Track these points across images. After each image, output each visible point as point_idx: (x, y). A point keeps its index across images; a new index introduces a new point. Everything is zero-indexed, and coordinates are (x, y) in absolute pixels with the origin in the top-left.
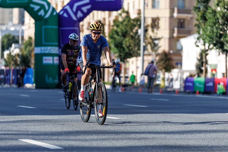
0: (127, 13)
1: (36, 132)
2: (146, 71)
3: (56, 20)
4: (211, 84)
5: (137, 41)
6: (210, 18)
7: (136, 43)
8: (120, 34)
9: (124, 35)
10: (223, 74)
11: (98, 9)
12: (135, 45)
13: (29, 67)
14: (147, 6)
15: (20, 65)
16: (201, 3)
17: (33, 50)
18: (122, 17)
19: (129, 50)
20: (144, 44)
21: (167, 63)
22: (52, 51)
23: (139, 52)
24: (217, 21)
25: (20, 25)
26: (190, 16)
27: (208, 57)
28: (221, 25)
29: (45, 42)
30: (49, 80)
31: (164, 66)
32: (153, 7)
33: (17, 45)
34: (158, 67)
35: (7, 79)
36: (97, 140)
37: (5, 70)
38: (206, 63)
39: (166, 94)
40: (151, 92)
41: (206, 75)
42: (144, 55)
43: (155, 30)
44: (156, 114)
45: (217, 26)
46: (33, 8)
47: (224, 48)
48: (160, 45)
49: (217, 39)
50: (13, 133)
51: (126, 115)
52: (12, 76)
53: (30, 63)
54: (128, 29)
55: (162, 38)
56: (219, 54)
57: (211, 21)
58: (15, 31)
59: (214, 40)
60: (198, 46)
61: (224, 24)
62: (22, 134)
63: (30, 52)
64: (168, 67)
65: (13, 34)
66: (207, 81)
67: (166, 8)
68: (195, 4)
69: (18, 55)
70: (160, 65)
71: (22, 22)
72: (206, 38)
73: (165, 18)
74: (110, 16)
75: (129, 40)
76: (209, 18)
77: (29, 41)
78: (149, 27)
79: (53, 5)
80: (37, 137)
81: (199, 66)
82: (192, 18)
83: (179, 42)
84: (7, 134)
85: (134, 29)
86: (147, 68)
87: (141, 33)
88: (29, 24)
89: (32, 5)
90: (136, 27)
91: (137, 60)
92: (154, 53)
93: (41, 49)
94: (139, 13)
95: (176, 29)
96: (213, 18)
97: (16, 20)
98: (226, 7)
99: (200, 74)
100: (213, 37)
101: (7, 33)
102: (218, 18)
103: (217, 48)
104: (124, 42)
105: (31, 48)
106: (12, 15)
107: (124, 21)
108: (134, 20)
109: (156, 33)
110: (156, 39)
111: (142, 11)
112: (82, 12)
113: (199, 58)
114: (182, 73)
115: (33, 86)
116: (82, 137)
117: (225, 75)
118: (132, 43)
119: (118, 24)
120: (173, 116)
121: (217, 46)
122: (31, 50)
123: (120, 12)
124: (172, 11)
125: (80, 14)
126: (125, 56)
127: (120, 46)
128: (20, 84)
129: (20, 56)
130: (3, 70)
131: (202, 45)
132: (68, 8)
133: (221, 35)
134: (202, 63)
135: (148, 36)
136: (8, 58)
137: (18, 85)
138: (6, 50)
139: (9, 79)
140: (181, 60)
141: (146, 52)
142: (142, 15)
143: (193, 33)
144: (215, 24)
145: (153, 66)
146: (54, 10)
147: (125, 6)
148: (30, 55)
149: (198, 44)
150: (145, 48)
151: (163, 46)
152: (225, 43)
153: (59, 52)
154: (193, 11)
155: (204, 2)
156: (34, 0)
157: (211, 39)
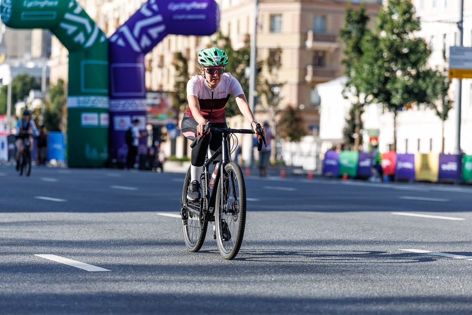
0: (228, 39)
3: (104, 51)
6: (368, 50)
10: (390, 145)
11: (177, 32)
13: (58, 130)
14: (262, 27)
16: (352, 24)
17: (65, 101)
20: (255, 94)
21: (294, 126)
22: (97, 104)
24: (380, 54)
25: (44, 59)
26: (333, 46)
27: (364, 117)
28: (387, 61)
29: (86, 87)
30: (92, 154)
31: (289, 130)
32: (272, 29)
33: (38, 93)
34: (277, 133)
38: (361, 126)
39: (291, 180)
40: (265, 175)
41: (361, 146)
43: (274, 70)
45: (380, 62)
46: (65, 30)
47: (391, 102)
48: (282, 95)
49: (380, 86)
53: (61, 124)
55: (286, 83)
56: (383, 113)
57: (368, 55)
58: (36, 69)
59: (374, 88)
60: (346, 98)
61: (391, 61)
63: (60, 105)
64: (296, 134)
65: (31, 74)
66: (362, 156)
67: (293, 33)
68: (343, 25)
69: (40, 110)
70: (282, 130)
71: (47, 53)
72: (361, 84)
73: (292, 48)
74: (197, 44)
76: (366, 50)
77: (60, 86)
78: (263, 64)
79: (101, 25)
80: (66, 250)
81: (348, 133)
82: (337, 50)
83: (314, 90)
85: (237, 67)
87: (249, 75)
88: (60, 57)
89: (63, 25)
90: (241, 64)
91: (243, 121)
92: (271, 109)
93: (78, 100)
94: (247, 41)
95: (310, 69)
96: (372, 51)
97: (37, 50)
98: (395, 31)
100: (371, 81)
101: (22, 73)
102: (381, 51)
103: (380, 102)
105: (62, 99)
106: (31, 42)
108: (238, 52)
109: (276, 75)
110: (275, 85)
111: (252, 38)
112: (149, 37)
113: (349, 117)
114: (319, 144)
116: (143, 250)
121: (380, 98)
122: (61, 102)
123: (214, 37)
124: (304, 37)
125: (145, 41)
129: (43, 113)
131: (353, 95)
132: (125, 30)
133: (387, 79)
134: (354, 127)
135: (262, 80)
138: (19, 100)
140: (318, 122)
141: (258, 108)
142: (252, 44)
143: (339, 76)
144: (376, 59)
146: (101, 33)
147: (224, 28)
148: (61, 110)
149: (347, 94)
150: (257, 101)
151: (288, 97)
152: (394, 93)
153: (110, 105)
154: (339, 38)
155: (358, 22)
156: (68, 16)
157: (369, 87)
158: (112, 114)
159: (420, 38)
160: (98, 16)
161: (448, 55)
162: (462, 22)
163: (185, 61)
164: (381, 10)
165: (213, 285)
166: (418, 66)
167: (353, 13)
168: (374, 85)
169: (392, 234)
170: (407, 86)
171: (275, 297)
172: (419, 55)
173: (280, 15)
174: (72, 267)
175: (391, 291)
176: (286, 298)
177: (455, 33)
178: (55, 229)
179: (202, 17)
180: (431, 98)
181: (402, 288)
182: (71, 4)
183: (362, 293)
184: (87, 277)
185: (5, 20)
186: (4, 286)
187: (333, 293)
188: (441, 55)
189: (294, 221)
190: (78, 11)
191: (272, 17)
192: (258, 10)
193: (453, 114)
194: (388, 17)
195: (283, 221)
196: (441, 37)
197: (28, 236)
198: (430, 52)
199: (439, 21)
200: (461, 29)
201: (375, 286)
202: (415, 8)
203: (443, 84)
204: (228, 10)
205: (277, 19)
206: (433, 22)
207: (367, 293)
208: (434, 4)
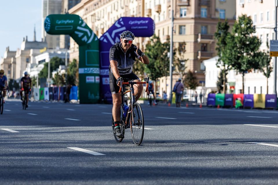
0: (158, 38)
1: (81, 141)
2: (174, 88)
3: (97, 45)
4: (230, 99)
5: (166, 63)
7: (166, 64)
8: (152, 57)
9: (156, 57)
10: (241, 90)
12: (165, 66)
13: (74, 85)
14: (175, 32)
15: (66, 84)
16: (221, 30)
17: (78, 70)
18: (154, 42)
19: (160, 70)
20: (173, 65)
21: (192, 81)
22: (94, 71)
23: (168, 72)
24: (235, 45)
25: (66, 50)
26: (212, 41)
27: (227, 76)
28: (239, 48)
29: (88, 63)
30: (91, 96)
31: (190, 83)
32: (180, 33)
33: (63, 67)
34: (184, 85)
35: (56, 95)
37: (53, 88)
38: (226, 81)
39: (191, 108)
40: (179, 106)
41: (226, 91)
42: (172, 75)
43: (182, 54)
44: (183, 125)
45: (235, 49)
46: (77, 35)
47: (241, 68)
48: (186, 66)
49: (235, 60)
50: (62, 142)
51: (158, 126)
52: (60, 93)
53: (75, 82)
54: (159, 52)
55: (188, 59)
56: (237, 74)
57: (230, 45)
58: (62, 54)
59: (232, 62)
60: (219, 67)
61: (241, 48)
62: (70, 143)
63: (75, 72)
64: (193, 85)
65: (60, 57)
66: (227, 96)
67: (191, 34)
68: (216, 31)
69: (65, 75)
70: (186, 83)
71: (67, 46)
72: (226, 60)
73: (191, 42)
74: (143, 41)
75: (160, 62)
76: (228, 43)
77: (74, 63)
78: (176, 50)
79: (95, 32)
80: (83, 145)
81: (219, 84)
82: (213, 43)
83: (202, 63)
84: (57, 143)
85: (164, 52)
86: (175, 86)
87: (170, 56)
88: (74, 48)
89: (76, 32)
91: (166, 79)
92: (181, 73)
93: (84, 70)
94: (168, 39)
95: (200, 52)
96: (231, 43)
97: (62, 45)
98: (243, 33)
99: (221, 91)
100: (231, 58)
101: (55, 56)
102: (236, 43)
103: (235, 69)
104: (155, 64)
105: (75, 69)
106: (59, 41)
107: (155, 45)
108: (163, 45)
109: (183, 56)
110: (183, 61)
111: (171, 37)
113: (220, 77)
114: (205, 90)
115: (78, 102)
117: (242, 91)
118: (162, 64)
119: (150, 48)
120: (198, 127)
121: (235, 67)
122: (75, 71)
123: (151, 38)
124: (196, 37)
125: (117, 40)
126: (156, 75)
127: (151, 66)
128: (66, 99)
129: (66, 76)
130: (52, 88)
131: (222, 65)
132: (107, 34)
133: (239, 58)
134: (222, 81)
135: (176, 58)
136: (56, 77)
137: (64, 101)
138: (54, 71)
139: (57, 96)
140: (204, 79)
141: (174, 72)
142: (171, 41)
143: (215, 56)
144: (233, 48)
145: (180, 84)
146: (95, 36)
147: (156, 33)
148: (75, 75)
149: (219, 65)
150: (173, 69)
151: (189, 66)
152: (242, 64)
153: (100, 72)
154: (214, 37)
155: (224, 29)
156: (79, 28)
157: (230, 61)
158: (101, 77)
159: (255, 36)
160: (93, 27)
161: (269, 44)
162: (276, 28)
164: (236, 23)
165: (157, 162)
166: (255, 50)
167: (221, 24)
168: (233, 60)
169: (245, 135)
170: (249, 60)
171: (189, 167)
172: (255, 45)
173: (185, 26)
174: (86, 153)
175: (246, 163)
176: (194, 167)
177: (273, 33)
179: (146, 27)
180: (262, 66)
181: (251, 162)
182: (80, 22)
183: (232, 164)
185: (47, 30)
186: (53, 163)
187: (217, 165)
188: (266, 44)
189: (195, 129)
190: (83, 25)
191: (180, 27)
192: (174, 23)
193: (272, 74)
194: (239, 26)
195: (189, 129)
196: (266, 36)
198: (261, 43)
199: (264, 28)
200: (276, 31)
201: (238, 161)
202: (253, 22)
203: (267, 59)
204: (158, 24)
205: (183, 28)
206: (262, 28)
207: (234, 164)
208: (262, 19)
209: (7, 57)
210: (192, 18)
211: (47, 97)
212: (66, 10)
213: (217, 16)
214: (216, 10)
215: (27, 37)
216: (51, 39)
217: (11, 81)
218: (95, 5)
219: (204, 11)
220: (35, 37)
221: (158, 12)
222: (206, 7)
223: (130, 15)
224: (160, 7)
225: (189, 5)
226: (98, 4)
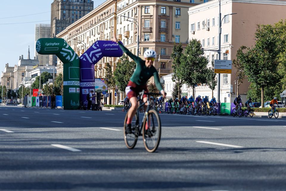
3: (78, 63)
6: (183, 62)
8: (122, 72)
9: (124, 73)
11: (107, 56)
13: (60, 94)
14: (140, 53)
16: (176, 52)
17: (63, 83)
22: (75, 84)
25: (54, 66)
26: (169, 60)
27: (181, 88)
28: (190, 66)
29: (71, 77)
30: (73, 104)
33: (51, 80)
36: (105, 144)
37: (43, 97)
38: (180, 92)
46: (62, 55)
47: (192, 82)
52: (48, 101)
53: (60, 92)
54: (127, 69)
56: (189, 87)
57: (183, 64)
58: (50, 70)
63: (61, 84)
65: (49, 72)
68: (172, 52)
69: (52, 86)
71: (55, 64)
74: (115, 60)
75: (128, 76)
77: (60, 77)
79: (76, 52)
81: (175, 94)
82: (170, 62)
83: (162, 78)
85: (131, 69)
88: (60, 65)
89: (61, 53)
93: (68, 82)
95: (159, 69)
98: (193, 54)
100: (184, 74)
101: (45, 71)
103: (187, 83)
104: (124, 78)
105: (61, 82)
107: (124, 63)
112: (96, 57)
113: (175, 88)
115: (62, 108)
116: (94, 142)
119: (120, 65)
121: (187, 81)
123: (121, 57)
125: (94, 59)
127: (121, 80)
131: (177, 80)
132: (86, 54)
134: (177, 92)
136: (45, 88)
138: (44, 83)
139: (46, 103)
143: (171, 72)
144: (186, 66)
146: (76, 55)
148: (61, 87)
149: (174, 79)
153: (80, 85)
154: (171, 57)
155: (178, 51)
156: (63, 49)
157: (183, 77)
158: (81, 88)
159: (203, 57)
161: (214, 64)
162: (220, 50)
163: (110, 67)
166: (203, 68)
167: (176, 47)
170: (198, 76)
174: (66, 149)
177: (217, 55)
178: (59, 134)
179: (117, 49)
180: (208, 81)
182: (65, 44)
184: (73, 153)
185: (38, 51)
186: (40, 158)
188: (211, 63)
190: (67, 47)
191: (145, 49)
192: (139, 46)
193: (216, 87)
196: (212, 56)
197: (49, 137)
198: (208, 62)
200: (219, 53)
202: (201, 45)
203: (213, 75)
206: (208, 50)
208: (209, 44)
209: (6, 72)
210: (154, 42)
211: (38, 104)
212: (54, 34)
213: (174, 40)
214: (173, 36)
215: (22, 55)
216: (42, 58)
217: (10, 90)
218: (77, 31)
219: (163, 37)
220: (29, 56)
221: (126, 37)
222: (165, 34)
223: (105, 38)
224: (128, 33)
225: (151, 32)
226: (79, 30)
